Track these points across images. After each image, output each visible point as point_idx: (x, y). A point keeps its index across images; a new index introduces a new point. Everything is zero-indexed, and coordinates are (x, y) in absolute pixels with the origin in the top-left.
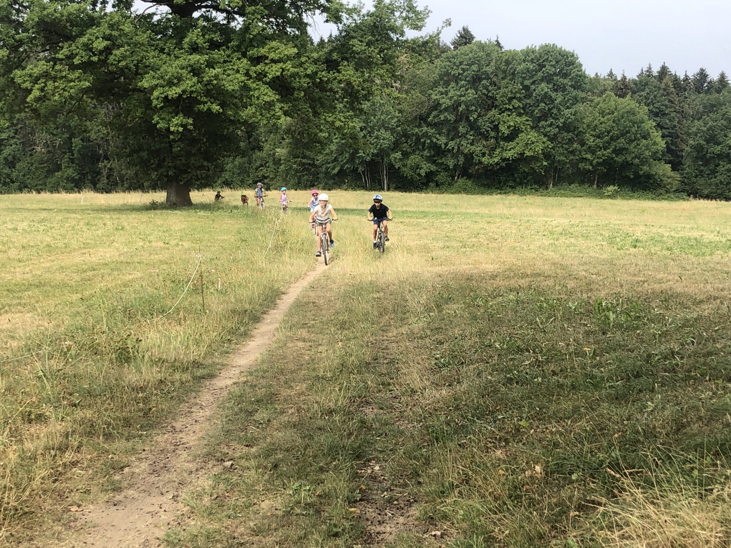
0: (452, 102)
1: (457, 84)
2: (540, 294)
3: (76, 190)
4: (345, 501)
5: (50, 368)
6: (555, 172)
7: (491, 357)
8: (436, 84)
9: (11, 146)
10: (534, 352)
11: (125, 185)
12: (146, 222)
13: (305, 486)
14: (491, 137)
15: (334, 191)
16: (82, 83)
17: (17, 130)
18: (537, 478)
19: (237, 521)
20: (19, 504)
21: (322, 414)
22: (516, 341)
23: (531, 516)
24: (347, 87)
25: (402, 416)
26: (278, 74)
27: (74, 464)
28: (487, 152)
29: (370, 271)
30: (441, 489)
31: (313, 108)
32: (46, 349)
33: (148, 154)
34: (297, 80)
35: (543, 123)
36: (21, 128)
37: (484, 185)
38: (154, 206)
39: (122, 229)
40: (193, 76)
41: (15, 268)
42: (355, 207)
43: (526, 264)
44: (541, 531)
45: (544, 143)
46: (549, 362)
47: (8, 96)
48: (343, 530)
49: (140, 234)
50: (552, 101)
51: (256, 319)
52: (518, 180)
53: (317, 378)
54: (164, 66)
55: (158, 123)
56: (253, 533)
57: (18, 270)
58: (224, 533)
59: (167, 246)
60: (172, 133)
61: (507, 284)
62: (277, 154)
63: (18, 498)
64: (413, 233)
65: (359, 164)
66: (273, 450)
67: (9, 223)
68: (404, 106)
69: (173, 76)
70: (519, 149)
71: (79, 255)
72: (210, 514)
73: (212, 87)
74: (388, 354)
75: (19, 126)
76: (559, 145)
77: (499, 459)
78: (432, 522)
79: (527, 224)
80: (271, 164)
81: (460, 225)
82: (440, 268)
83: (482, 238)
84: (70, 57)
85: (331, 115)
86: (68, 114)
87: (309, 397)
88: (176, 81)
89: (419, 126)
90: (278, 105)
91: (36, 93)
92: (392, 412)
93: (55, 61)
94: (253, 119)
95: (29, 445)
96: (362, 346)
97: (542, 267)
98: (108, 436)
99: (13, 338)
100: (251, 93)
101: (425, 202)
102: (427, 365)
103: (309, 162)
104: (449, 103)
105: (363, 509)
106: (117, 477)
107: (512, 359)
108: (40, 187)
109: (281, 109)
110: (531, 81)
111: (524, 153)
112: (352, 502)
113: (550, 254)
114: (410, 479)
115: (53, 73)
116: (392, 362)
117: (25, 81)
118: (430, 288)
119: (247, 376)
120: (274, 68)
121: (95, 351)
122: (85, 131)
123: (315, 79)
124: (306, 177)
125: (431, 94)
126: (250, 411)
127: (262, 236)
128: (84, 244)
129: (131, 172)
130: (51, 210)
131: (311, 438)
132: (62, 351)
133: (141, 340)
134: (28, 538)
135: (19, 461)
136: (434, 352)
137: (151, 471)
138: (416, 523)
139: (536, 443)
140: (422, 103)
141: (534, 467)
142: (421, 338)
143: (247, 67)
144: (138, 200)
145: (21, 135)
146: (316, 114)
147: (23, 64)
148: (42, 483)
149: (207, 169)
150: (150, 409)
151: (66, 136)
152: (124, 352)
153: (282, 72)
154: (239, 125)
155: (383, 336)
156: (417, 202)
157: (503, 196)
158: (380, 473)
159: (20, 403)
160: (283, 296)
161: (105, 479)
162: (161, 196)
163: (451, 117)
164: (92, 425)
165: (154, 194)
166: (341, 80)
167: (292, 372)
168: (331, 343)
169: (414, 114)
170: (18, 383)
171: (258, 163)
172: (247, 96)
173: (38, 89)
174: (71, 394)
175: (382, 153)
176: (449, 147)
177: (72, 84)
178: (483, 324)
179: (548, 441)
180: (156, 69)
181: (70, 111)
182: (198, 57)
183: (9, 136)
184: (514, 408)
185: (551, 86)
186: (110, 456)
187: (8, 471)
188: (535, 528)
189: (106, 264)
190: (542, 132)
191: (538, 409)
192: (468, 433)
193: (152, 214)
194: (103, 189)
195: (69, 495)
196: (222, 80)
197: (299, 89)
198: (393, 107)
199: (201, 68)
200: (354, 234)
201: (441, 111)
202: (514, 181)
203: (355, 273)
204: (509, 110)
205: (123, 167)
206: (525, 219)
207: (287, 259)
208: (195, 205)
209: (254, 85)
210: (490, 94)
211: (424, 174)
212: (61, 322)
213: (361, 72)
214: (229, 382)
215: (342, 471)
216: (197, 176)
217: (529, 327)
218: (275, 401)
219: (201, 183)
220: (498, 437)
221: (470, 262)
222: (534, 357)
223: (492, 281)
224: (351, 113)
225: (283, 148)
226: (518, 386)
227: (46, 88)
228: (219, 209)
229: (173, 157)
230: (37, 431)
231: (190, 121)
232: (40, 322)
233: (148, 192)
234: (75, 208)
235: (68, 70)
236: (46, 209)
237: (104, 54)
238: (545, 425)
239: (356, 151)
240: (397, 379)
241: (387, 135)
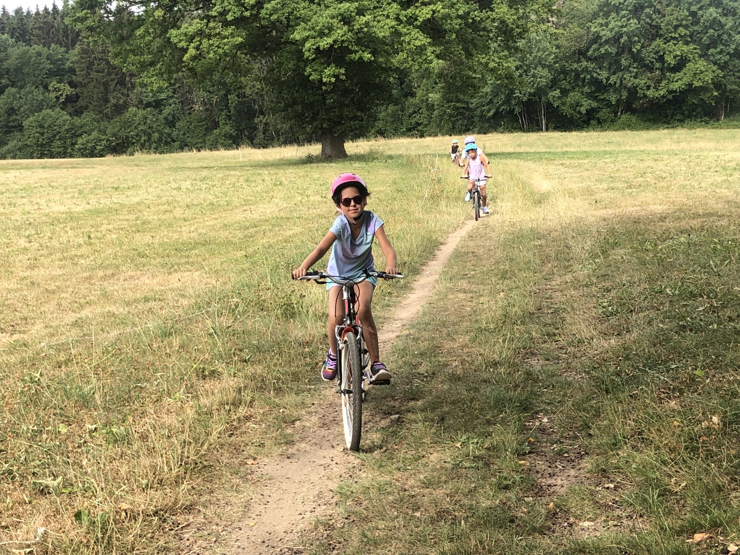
0: (613, 33)
1: (618, 13)
2: (714, 235)
3: (235, 146)
4: (514, 454)
5: (220, 325)
6: (726, 103)
7: (662, 304)
8: (595, 16)
9: (171, 105)
10: (708, 297)
11: (281, 139)
12: (303, 176)
13: (473, 438)
14: (656, 69)
15: (490, 135)
16: (235, 39)
17: (175, 89)
18: (715, 429)
19: (407, 474)
20: (198, 458)
21: (487, 366)
22: (688, 286)
23: (709, 468)
24: (501, 26)
25: (569, 368)
26: (429, 16)
27: (248, 418)
28: (653, 85)
29: (530, 217)
30: (613, 441)
31: (466, 49)
32: (215, 307)
33: (302, 108)
34: (449, 21)
35: (711, 51)
36: (179, 87)
37: (649, 120)
38: (310, 160)
39: (281, 184)
40: (344, 24)
41: (181, 227)
42: (511, 150)
43: (697, 203)
44: (720, 483)
45: (713, 72)
46: (724, 307)
47: (165, 56)
48: (513, 482)
49: (298, 188)
50: (722, 26)
51: (416, 271)
52: (686, 113)
53: (480, 330)
54: (314, 16)
55: (310, 75)
56: (423, 485)
57: (184, 229)
58: (395, 485)
59: (324, 200)
60: (325, 84)
61: (677, 225)
62: (430, 99)
63: (197, 452)
64: (574, 175)
65: (515, 105)
66: (439, 403)
67: (172, 182)
68: (563, 42)
69: (324, 26)
70: (686, 80)
71: (240, 212)
72: (381, 466)
73: (363, 35)
74: (552, 304)
75: (177, 85)
76: (730, 74)
77: (674, 410)
78: (604, 475)
79: (697, 160)
80: (424, 110)
81: (625, 165)
82: (604, 211)
83: (649, 178)
84: (223, 13)
85: (484, 55)
86: (223, 71)
87: (473, 349)
88: (326, 31)
89: (579, 61)
90: (430, 49)
91: (192, 52)
92: (558, 363)
93: (209, 18)
94: (405, 65)
95: (204, 401)
96: (525, 296)
97: (715, 206)
98: (279, 391)
99: (183, 296)
100: (402, 38)
101: (587, 142)
102: (593, 314)
103: (463, 106)
104: (609, 35)
105: (533, 462)
106: (289, 431)
107: (685, 306)
108: (200, 145)
109: (432, 53)
110: (698, 6)
111: (693, 84)
112: (521, 455)
113: (724, 192)
114: (580, 431)
115: (207, 31)
116: (556, 312)
117: (181, 41)
118: (595, 234)
119: (409, 329)
120: (424, 11)
121: (261, 307)
122: (240, 88)
123: (467, 19)
124: (460, 121)
125: (591, 27)
126: (414, 364)
127: (418, 186)
128: (244, 200)
129: (286, 126)
130: (212, 168)
131: (476, 390)
132: (230, 308)
133: (304, 296)
134: (208, 491)
135: (196, 416)
136: (600, 301)
137: (321, 425)
138: (588, 475)
139: (713, 392)
140: (581, 37)
141: (711, 418)
142: (587, 286)
143: (397, 11)
144: (294, 154)
145: (179, 95)
146: (469, 55)
147: (179, 23)
148: (218, 438)
149: (360, 119)
150: (317, 364)
151: (223, 92)
152: (289, 308)
153: (433, 14)
154: (390, 73)
155: (546, 285)
156: (578, 142)
157: (671, 131)
158: (549, 425)
159: (194, 360)
160: (443, 247)
161: (278, 433)
162: (316, 149)
163: (613, 50)
164: (263, 380)
165: (310, 146)
166: (494, 19)
167: (454, 324)
168: (493, 293)
169: (573, 49)
170: (191, 341)
171: (411, 111)
172: (398, 42)
173: (194, 48)
174: (241, 350)
175: (540, 92)
176: (611, 81)
177: (226, 40)
178: (653, 269)
179: (725, 390)
180: (306, 20)
181: (225, 68)
182: (348, 5)
183: (168, 96)
184: (688, 357)
185: (720, 10)
186: (281, 411)
187: (186, 426)
188: (713, 481)
189: (267, 221)
190: (711, 60)
191: (714, 357)
192: (639, 384)
193: (308, 167)
194: (260, 144)
195: (244, 448)
196: (373, 27)
197: (450, 31)
198: (550, 43)
199: (351, 16)
200: (512, 179)
201: (601, 44)
202: (682, 114)
203: (515, 220)
204: (675, 38)
205: (278, 121)
206: (695, 154)
207: (444, 209)
208: (350, 156)
209: (405, 30)
210: (654, 23)
211: (584, 112)
212: (228, 279)
213: (515, 9)
214: (392, 335)
215: (509, 424)
216: (351, 127)
217: (703, 270)
218: (439, 353)
219: (355, 134)
220: (672, 387)
221: (637, 203)
222: (709, 303)
223: (661, 223)
224: (506, 53)
225: (436, 93)
226: (691, 334)
227: (201, 47)
228: (374, 159)
229: (326, 109)
230: (212, 387)
231: (343, 71)
232: (208, 280)
233: (304, 145)
234: (233, 165)
235: (222, 27)
236: (207, 167)
237: (256, 9)
238: (721, 373)
239: (512, 92)
240: (563, 329)
241: (545, 72)
